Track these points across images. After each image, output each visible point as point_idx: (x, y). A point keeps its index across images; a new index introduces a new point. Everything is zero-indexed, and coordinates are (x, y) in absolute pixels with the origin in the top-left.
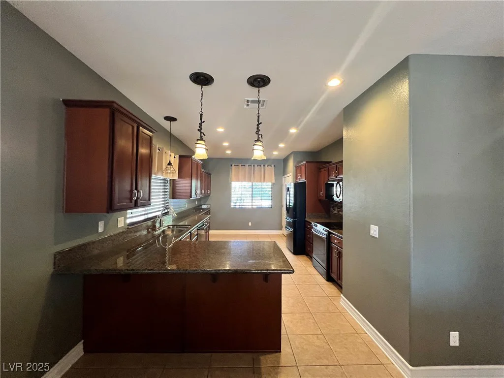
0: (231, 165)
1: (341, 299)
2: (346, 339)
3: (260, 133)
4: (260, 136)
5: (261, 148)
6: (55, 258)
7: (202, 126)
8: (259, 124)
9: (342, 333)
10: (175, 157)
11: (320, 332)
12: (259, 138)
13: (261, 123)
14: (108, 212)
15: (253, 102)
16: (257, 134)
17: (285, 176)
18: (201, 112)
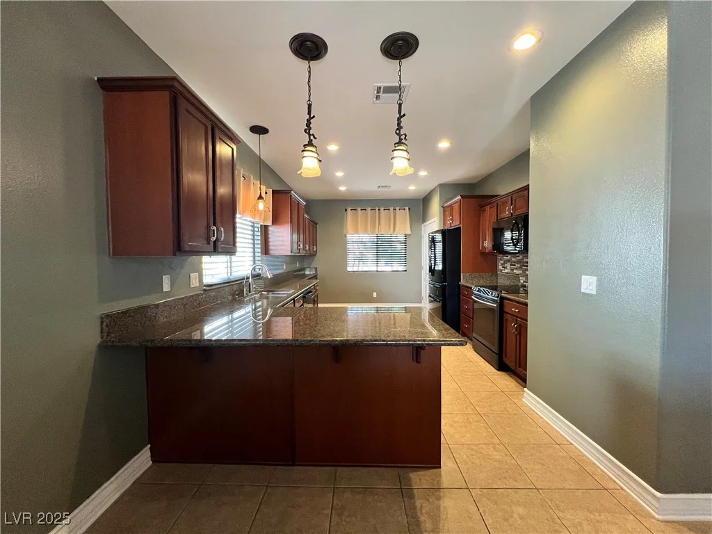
0: (346, 210)
1: (525, 395)
2: (540, 452)
3: (402, 132)
4: (403, 137)
5: (404, 154)
6: (102, 323)
7: (310, 123)
8: (401, 117)
9: (533, 442)
10: (266, 193)
11: (498, 441)
12: (401, 139)
13: (404, 115)
14: (175, 255)
15: (389, 90)
16: (398, 134)
17: (427, 223)
18: (309, 100)
